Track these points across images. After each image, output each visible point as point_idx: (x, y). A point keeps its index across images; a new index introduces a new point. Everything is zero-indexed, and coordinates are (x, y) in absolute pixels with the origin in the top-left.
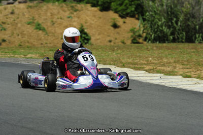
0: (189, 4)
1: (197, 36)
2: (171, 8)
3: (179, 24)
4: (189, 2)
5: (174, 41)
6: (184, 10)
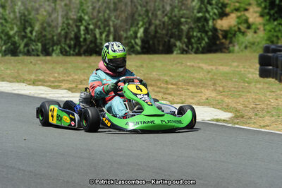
0: (45, 11)
1: (55, 48)
2: (25, 16)
3: (34, 34)
4: (45, 8)
5: (28, 53)
6: (40, 18)
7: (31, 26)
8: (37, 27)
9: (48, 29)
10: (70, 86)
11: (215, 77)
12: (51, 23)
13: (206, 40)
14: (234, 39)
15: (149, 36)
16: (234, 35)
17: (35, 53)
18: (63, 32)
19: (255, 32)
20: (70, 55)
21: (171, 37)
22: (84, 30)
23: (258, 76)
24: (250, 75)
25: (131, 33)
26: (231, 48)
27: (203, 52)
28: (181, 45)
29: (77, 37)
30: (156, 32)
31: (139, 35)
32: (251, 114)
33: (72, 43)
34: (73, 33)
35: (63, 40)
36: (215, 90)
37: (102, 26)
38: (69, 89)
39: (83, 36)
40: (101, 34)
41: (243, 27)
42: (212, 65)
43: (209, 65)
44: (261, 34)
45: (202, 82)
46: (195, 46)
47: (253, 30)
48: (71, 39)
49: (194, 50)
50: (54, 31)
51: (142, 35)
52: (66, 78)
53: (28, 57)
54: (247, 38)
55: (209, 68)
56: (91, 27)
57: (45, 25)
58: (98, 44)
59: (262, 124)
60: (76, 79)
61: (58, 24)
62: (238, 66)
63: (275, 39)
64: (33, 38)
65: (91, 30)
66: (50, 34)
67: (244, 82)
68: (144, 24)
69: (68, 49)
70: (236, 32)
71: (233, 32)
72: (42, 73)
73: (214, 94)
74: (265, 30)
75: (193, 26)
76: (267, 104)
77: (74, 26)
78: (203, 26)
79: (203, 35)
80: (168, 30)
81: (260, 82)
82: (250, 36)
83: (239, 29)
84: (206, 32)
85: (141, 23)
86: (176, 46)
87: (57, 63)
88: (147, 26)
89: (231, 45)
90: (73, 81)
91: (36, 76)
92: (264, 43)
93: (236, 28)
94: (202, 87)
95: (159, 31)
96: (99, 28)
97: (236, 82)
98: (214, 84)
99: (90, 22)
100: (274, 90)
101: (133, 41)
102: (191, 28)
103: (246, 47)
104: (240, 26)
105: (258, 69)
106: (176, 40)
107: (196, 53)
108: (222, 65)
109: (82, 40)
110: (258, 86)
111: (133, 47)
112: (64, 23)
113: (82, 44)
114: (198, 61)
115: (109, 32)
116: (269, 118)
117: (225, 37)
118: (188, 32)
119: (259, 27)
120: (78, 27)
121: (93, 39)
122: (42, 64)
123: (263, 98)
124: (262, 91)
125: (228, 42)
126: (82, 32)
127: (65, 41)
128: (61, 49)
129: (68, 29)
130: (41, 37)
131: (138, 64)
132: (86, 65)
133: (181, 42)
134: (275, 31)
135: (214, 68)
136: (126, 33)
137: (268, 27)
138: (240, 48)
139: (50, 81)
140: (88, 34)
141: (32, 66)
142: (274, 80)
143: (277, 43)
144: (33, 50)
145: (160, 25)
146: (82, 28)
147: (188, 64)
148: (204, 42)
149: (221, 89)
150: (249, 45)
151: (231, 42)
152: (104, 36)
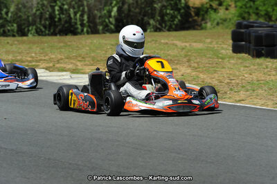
7: (6, 7)
8: (12, 9)
9: (23, 10)
10: (48, 65)
11: (190, 54)
12: (27, 4)
13: (179, 18)
14: (206, 16)
15: (123, 15)
16: (207, 12)
17: (11, 33)
18: (38, 13)
19: (227, 9)
20: (45, 35)
21: (144, 16)
22: (58, 10)
23: (231, 51)
24: (223, 51)
25: (105, 12)
26: (204, 25)
27: (176, 30)
28: (154, 23)
29: (52, 17)
30: (129, 10)
31: (113, 14)
32: (226, 89)
33: (47, 23)
34: (48, 13)
35: (38, 20)
36: (190, 66)
37: (76, 6)
38: (47, 69)
39: (58, 16)
40: (75, 14)
41: (215, 4)
42: (186, 42)
43: (183, 42)
44: (233, 10)
45: (176, 58)
46: (168, 24)
47: (225, 7)
48: (46, 19)
49: (167, 28)
50: (29, 12)
51: (116, 14)
52: (43, 58)
53: (5, 38)
54: (219, 14)
55: (183, 44)
56: (66, 7)
57: (20, 6)
58: (73, 24)
59: (238, 99)
60: (53, 58)
61: (32, 4)
62: (211, 43)
63: (246, 15)
64: (9, 19)
65: (66, 10)
66: (25, 15)
67: (218, 57)
68: (117, 3)
69: (43, 30)
70: (208, 9)
71: (205, 9)
72: (19, 53)
73: (189, 71)
74: (236, 7)
75: (165, 4)
76: (242, 79)
77: (49, 6)
78: (176, 4)
79: (176, 13)
80: (141, 8)
81: (233, 58)
82: (222, 13)
83: (211, 5)
84: (179, 10)
85: (114, 2)
86: (149, 24)
87: (34, 43)
88: (121, 5)
89: (203, 22)
90: (50, 60)
91: (14, 57)
92: (236, 20)
93: (208, 6)
94: (177, 64)
95: (133, 9)
96: (74, 8)
97: (210, 58)
98: (189, 61)
99: (65, 3)
100: (247, 65)
101: (107, 20)
102: (163, 6)
103: (218, 24)
104: (211, 3)
105: (231, 45)
106: (150, 19)
107: (169, 30)
108: (195, 42)
109: (56, 20)
110: (232, 61)
111: (107, 26)
112: (38, 3)
113: (57, 24)
114: (172, 38)
115: (83, 11)
116: (244, 93)
117: (197, 14)
118: (161, 10)
119: (230, 4)
120: (53, 7)
121: (68, 19)
122: (19, 44)
123: (237, 73)
124: (236, 66)
125: (200, 18)
126: (57, 13)
127: (41, 21)
128: (36, 30)
129: (43, 9)
130: (17, 18)
131: (113, 43)
132: (62, 44)
133: (154, 20)
134: (246, 8)
135: (187, 45)
136: (100, 12)
137: (239, 4)
138: (212, 25)
139: (27, 61)
140: (63, 14)
141: (9, 47)
142: (247, 55)
143: (249, 19)
144: (9, 30)
145: (133, 4)
146: (57, 8)
147: (163, 41)
148: (176, 20)
149: (196, 65)
150: (220, 21)
151: (203, 20)
152: (78, 15)
